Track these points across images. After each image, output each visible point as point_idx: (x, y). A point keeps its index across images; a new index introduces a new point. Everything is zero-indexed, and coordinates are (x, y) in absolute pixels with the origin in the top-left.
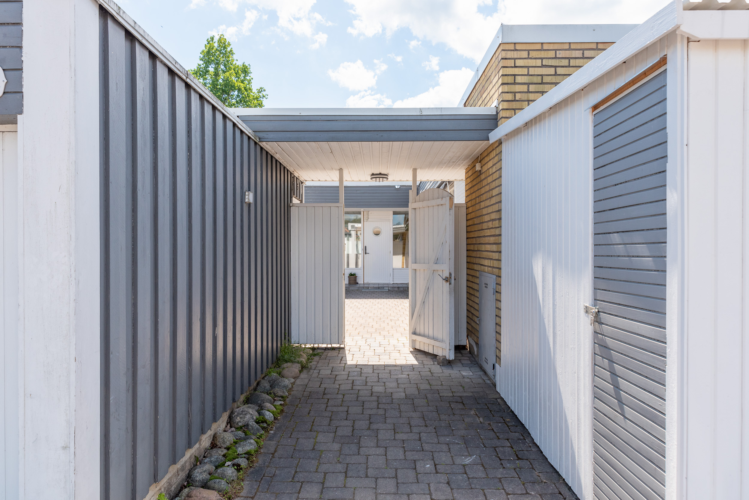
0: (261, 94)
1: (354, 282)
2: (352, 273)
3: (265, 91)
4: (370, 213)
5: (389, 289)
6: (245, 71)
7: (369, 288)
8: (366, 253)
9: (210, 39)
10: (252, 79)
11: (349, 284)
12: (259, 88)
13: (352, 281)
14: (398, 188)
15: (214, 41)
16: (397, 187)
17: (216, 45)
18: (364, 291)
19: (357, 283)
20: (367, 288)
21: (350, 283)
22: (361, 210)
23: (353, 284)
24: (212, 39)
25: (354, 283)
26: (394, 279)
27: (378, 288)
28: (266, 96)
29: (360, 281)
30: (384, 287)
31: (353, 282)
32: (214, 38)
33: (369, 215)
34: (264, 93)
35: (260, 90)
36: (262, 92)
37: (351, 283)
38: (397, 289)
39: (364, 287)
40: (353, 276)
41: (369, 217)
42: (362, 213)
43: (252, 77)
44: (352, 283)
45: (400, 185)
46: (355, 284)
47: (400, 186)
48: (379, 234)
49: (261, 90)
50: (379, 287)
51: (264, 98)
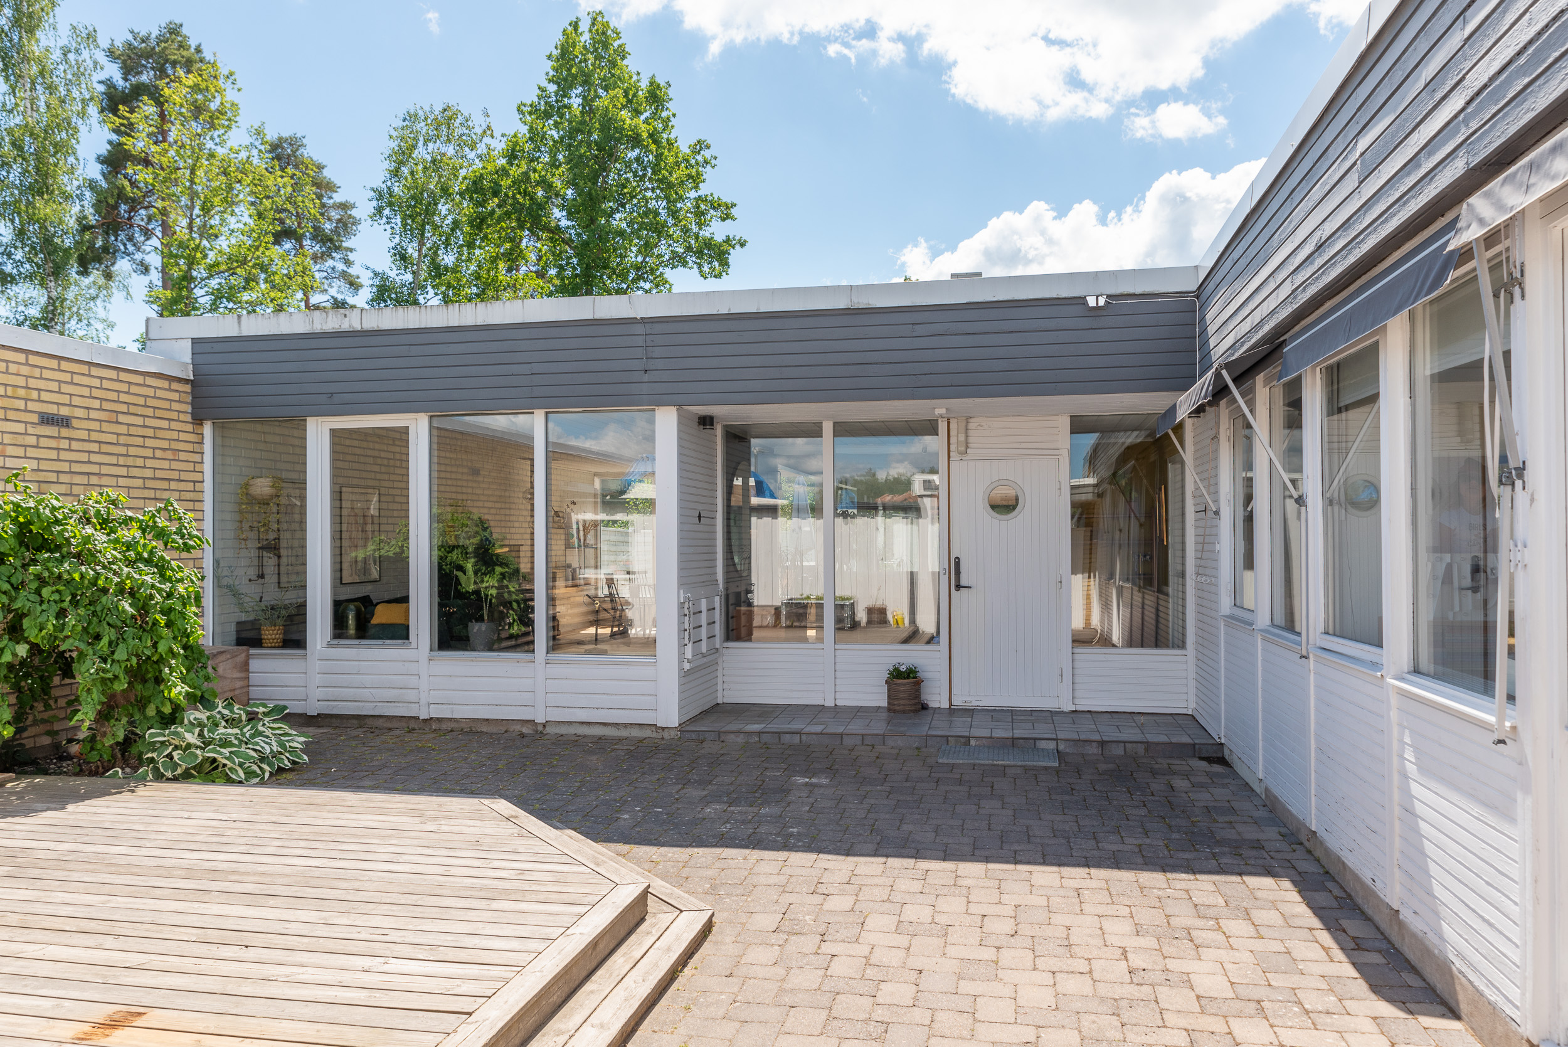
0: (699, 158)
1: (911, 705)
2: (903, 668)
3: (708, 147)
4: (973, 424)
5: (1061, 747)
6: (656, 97)
7: (973, 742)
8: (958, 587)
9: (570, 29)
10: (674, 115)
11: (889, 709)
12: (693, 141)
13: (903, 699)
14: (1097, 308)
15: (580, 30)
16: (1091, 302)
17: (586, 38)
18: (946, 761)
19: (925, 707)
20: (963, 740)
21: (892, 707)
22: (938, 411)
23: (904, 712)
24: (575, 25)
25: (907, 708)
26: (1077, 694)
27: (1009, 743)
28: (713, 162)
29: (937, 698)
30: (1035, 739)
31: (907, 702)
32: (580, 23)
33: (971, 433)
34: (707, 154)
35: (698, 147)
36: (702, 152)
37: (897, 708)
38: (1095, 751)
39: (947, 737)
40: (906, 681)
41: (971, 440)
42: (942, 427)
43: (673, 111)
44: (902, 708)
45: (1109, 293)
46: (915, 711)
47: (1109, 296)
48: (1014, 507)
49: (700, 146)
50: (1013, 739)
51: (708, 166)
